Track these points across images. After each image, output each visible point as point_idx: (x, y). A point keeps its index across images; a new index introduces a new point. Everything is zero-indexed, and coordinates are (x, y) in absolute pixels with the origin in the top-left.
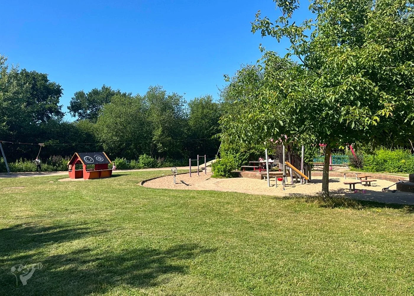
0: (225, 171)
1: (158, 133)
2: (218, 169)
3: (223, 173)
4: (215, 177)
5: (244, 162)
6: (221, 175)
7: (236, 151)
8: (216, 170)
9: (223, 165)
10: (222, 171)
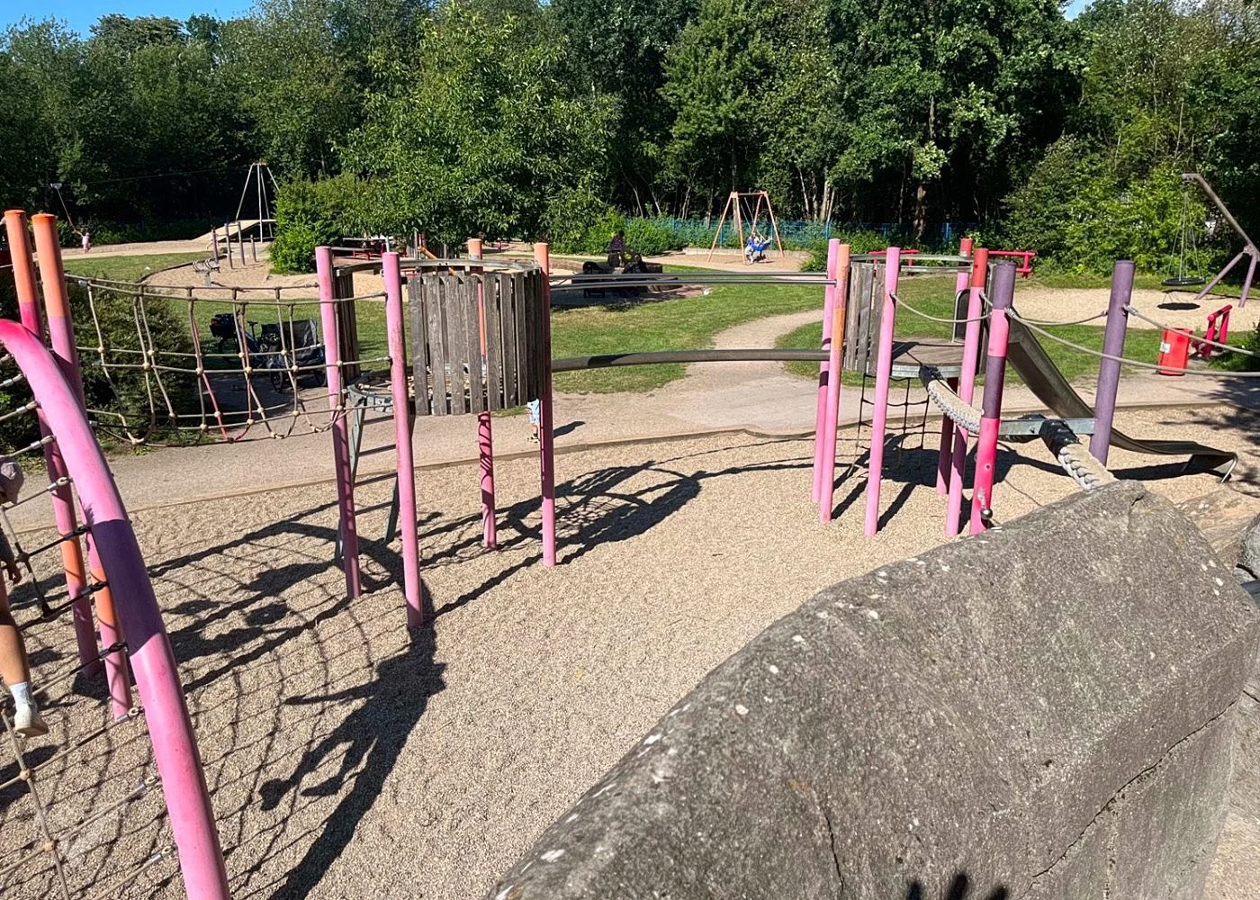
0: (299, 261)
1: (70, 154)
2: (285, 257)
3: (295, 265)
4: (279, 273)
5: (332, 239)
6: (292, 268)
7: (312, 215)
8: (280, 259)
9: (294, 248)
10: (292, 261)
